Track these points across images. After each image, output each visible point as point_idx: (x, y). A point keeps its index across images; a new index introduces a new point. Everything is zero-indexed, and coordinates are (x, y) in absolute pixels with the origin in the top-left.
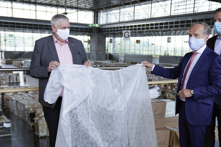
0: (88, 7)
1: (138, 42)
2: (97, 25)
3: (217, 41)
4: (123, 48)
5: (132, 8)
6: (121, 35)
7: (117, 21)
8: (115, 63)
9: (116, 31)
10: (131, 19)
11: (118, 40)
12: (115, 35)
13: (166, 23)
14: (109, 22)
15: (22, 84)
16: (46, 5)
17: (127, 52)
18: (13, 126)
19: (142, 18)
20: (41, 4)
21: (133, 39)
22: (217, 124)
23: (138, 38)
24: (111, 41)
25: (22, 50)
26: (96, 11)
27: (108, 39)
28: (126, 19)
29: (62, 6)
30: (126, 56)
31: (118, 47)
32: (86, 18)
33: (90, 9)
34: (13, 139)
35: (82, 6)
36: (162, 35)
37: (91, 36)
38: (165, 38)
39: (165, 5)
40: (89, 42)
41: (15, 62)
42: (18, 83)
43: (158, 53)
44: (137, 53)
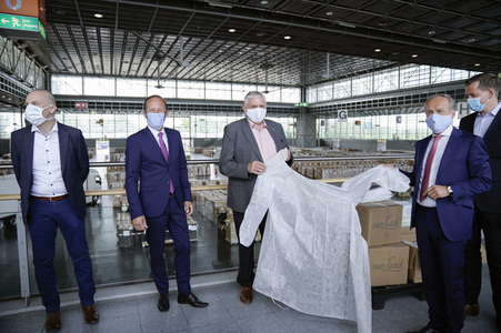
0: (294, 83)
1: (357, 123)
2: (305, 105)
3: (477, 120)
4: (338, 131)
5: (349, 82)
6: (335, 115)
7: (329, 98)
8: (328, 150)
9: (329, 111)
10: (347, 95)
11: (331, 121)
12: (327, 116)
13: (393, 99)
14: (320, 100)
15: (213, 177)
16: (243, 83)
17: (344, 136)
18: (199, 229)
19: (361, 93)
20: (237, 83)
21: (351, 120)
22: (483, 236)
23: (357, 119)
24: (322, 123)
25: (214, 137)
26: (304, 88)
27: (318, 121)
28: (342, 96)
29: (263, 84)
30: (342, 141)
31: (331, 130)
32: (292, 96)
33: (297, 86)
34: (199, 245)
35: (287, 82)
36: (389, 114)
37: (298, 118)
38: (393, 117)
39: (392, 77)
40: (295, 125)
41: (205, 151)
42: (208, 176)
43: (385, 137)
44: (357, 137)
